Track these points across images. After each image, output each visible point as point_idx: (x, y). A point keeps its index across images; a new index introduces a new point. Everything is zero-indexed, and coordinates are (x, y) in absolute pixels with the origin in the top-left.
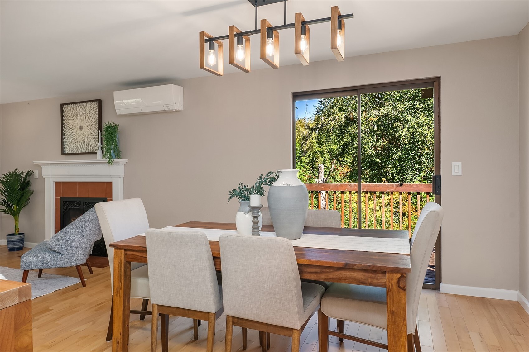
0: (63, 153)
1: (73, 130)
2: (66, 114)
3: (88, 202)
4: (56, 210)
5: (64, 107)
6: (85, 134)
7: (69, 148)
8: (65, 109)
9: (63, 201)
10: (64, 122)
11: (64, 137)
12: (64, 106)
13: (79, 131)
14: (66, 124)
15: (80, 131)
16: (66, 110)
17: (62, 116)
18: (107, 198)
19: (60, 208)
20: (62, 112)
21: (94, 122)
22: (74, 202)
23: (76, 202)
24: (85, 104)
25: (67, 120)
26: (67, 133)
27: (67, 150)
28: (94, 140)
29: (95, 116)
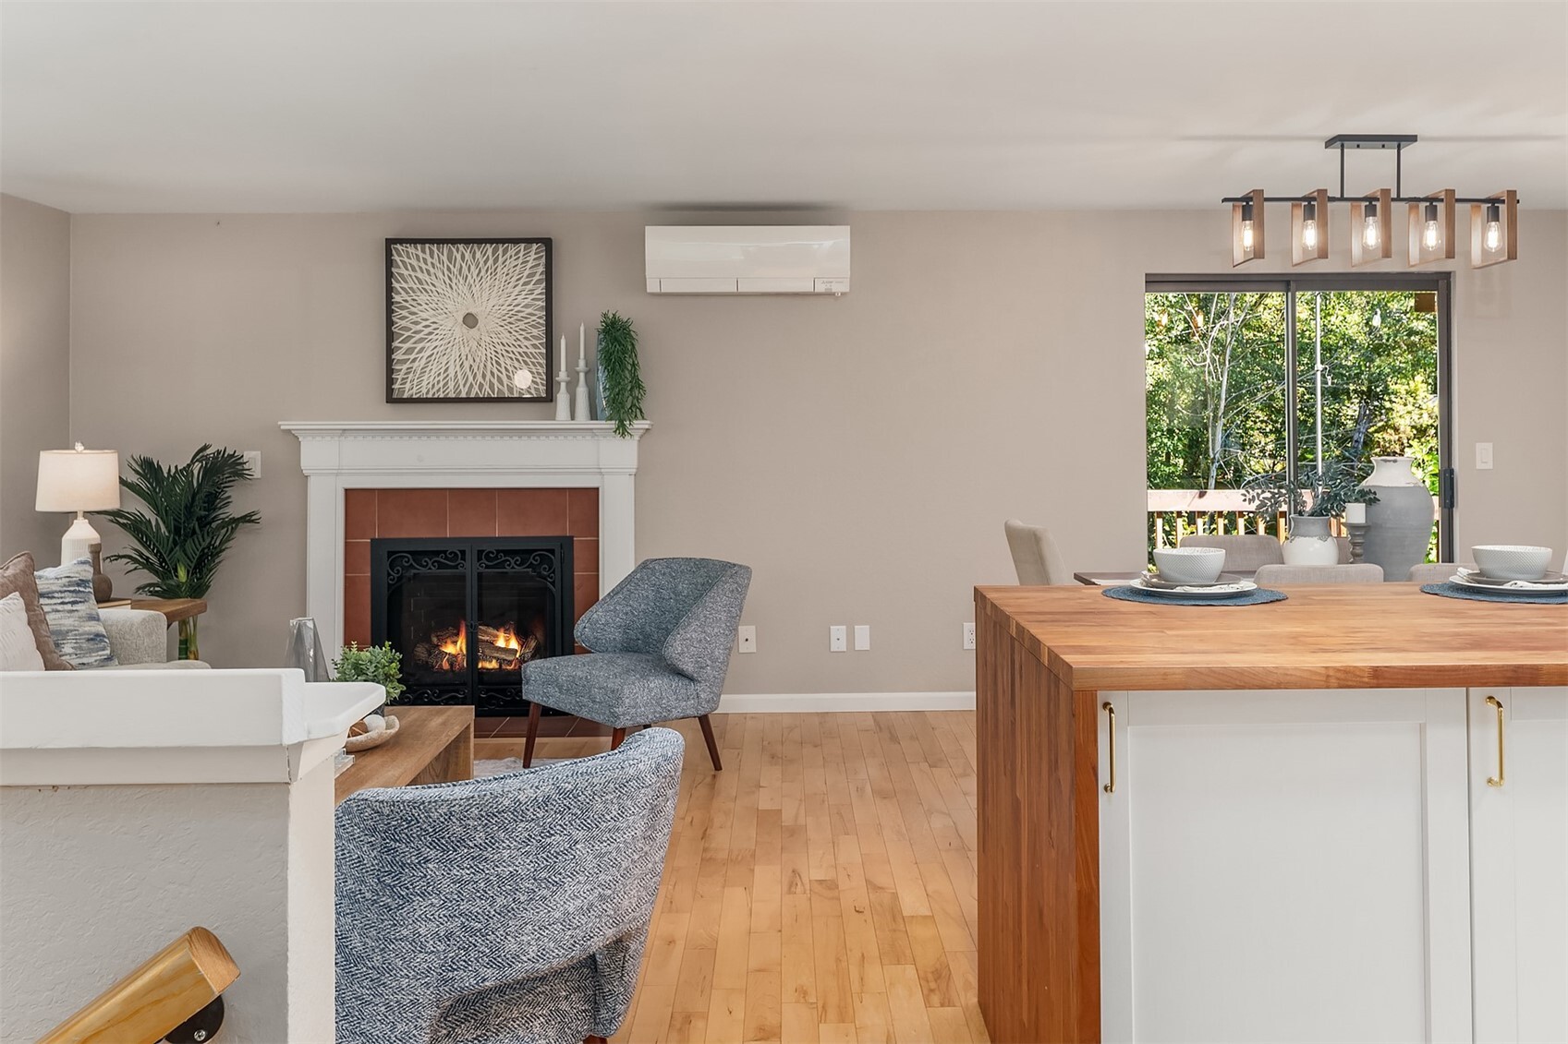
0: (391, 399)
1: (434, 326)
2: (406, 273)
3: (498, 551)
4: (350, 584)
5: (397, 250)
6: (488, 339)
7: (415, 382)
8: (400, 255)
9: (389, 552)
10: (397, 298)
11: (395, 344)
12: (398, 246)
13: (460, 331)
14: (404, 304)
15: (465, 331)
16: (406, 259)
17: (390, 276)
18: (573, 537)
19: (369, 575)
20: (390, 263)
21: (526, 306)
22: (437, 553)
23: (445, 552)
24: (490, 248)
25: (407, 293)
26: (407, 334)
27: (408, 386)
28: (526, 359)
29: (530, 287)
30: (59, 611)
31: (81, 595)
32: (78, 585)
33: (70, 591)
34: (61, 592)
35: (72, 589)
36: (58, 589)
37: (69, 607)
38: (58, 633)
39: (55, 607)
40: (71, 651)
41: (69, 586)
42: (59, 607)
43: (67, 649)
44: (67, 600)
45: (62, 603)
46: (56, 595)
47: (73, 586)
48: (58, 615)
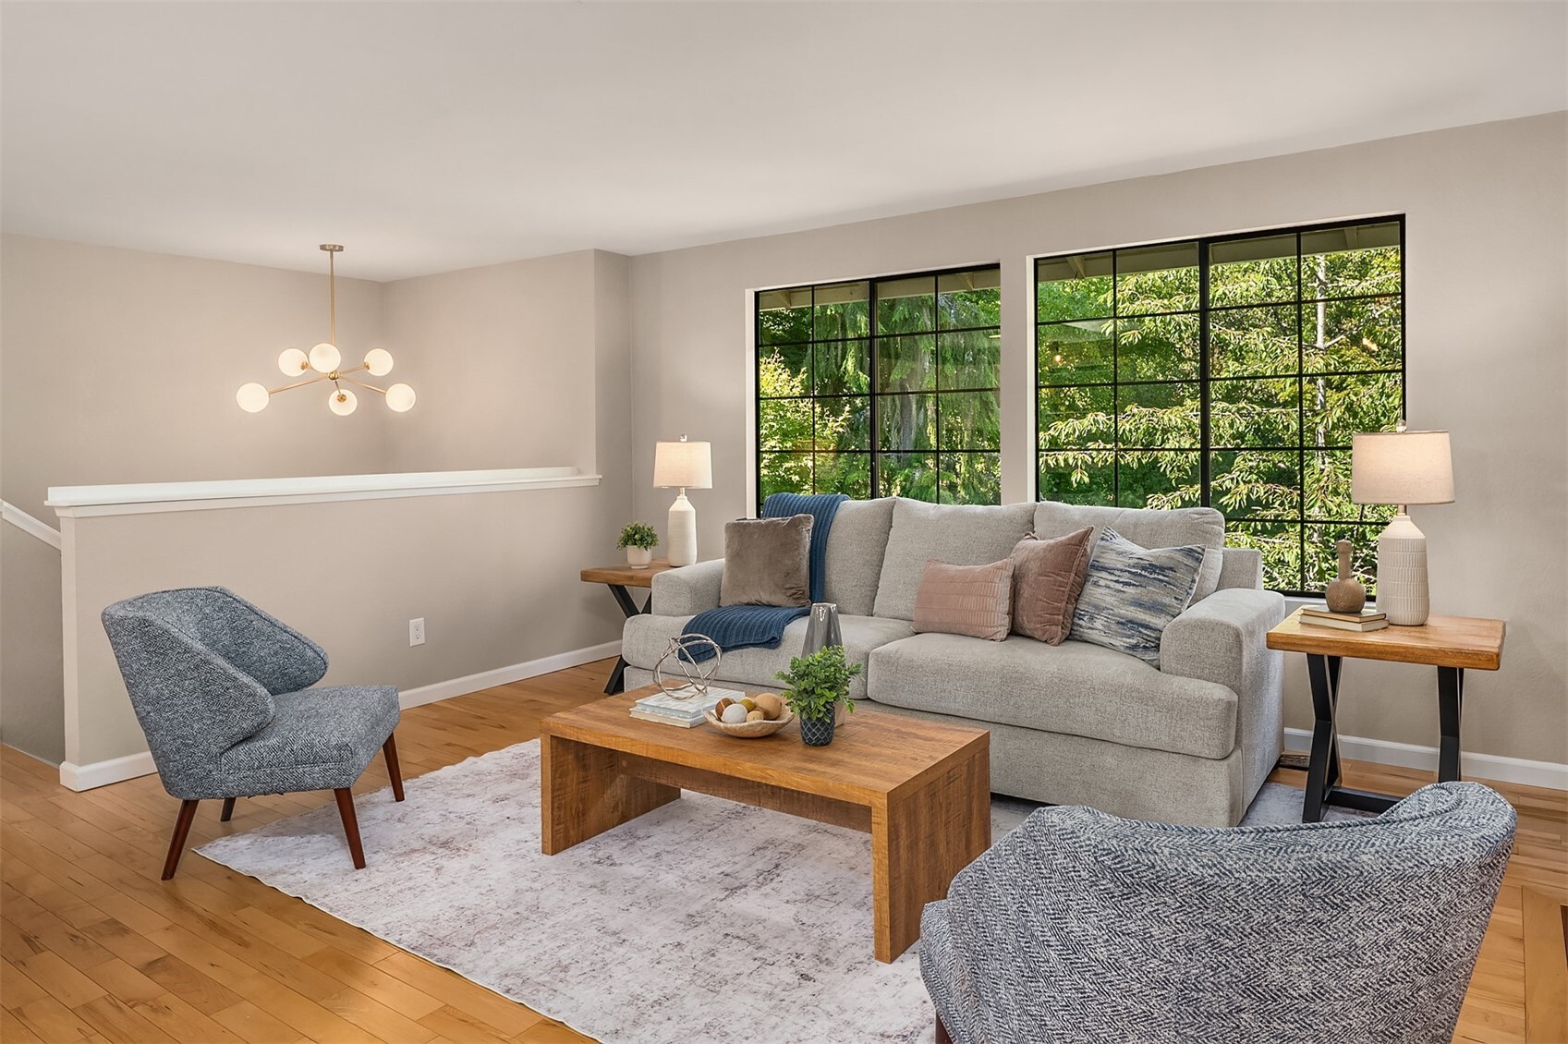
30: (1109, 588)
31: (1139, 579)
32: (1144, 568)
33: (1129, 572)
34: (1121, 571)
35: (1134, 570)
36: (1122, 567)
37: (1119, 587)
38: (1096, 607)
39: (1109, 583)
40: (1101, 627)
41: (1134, 567)
42: (1112, 584)
43: (1098, 624)
44: (1121, 580)
45: (1117, 581)
46: (1116, 573)
47: (1137, 568)
48: (1107, 591)
